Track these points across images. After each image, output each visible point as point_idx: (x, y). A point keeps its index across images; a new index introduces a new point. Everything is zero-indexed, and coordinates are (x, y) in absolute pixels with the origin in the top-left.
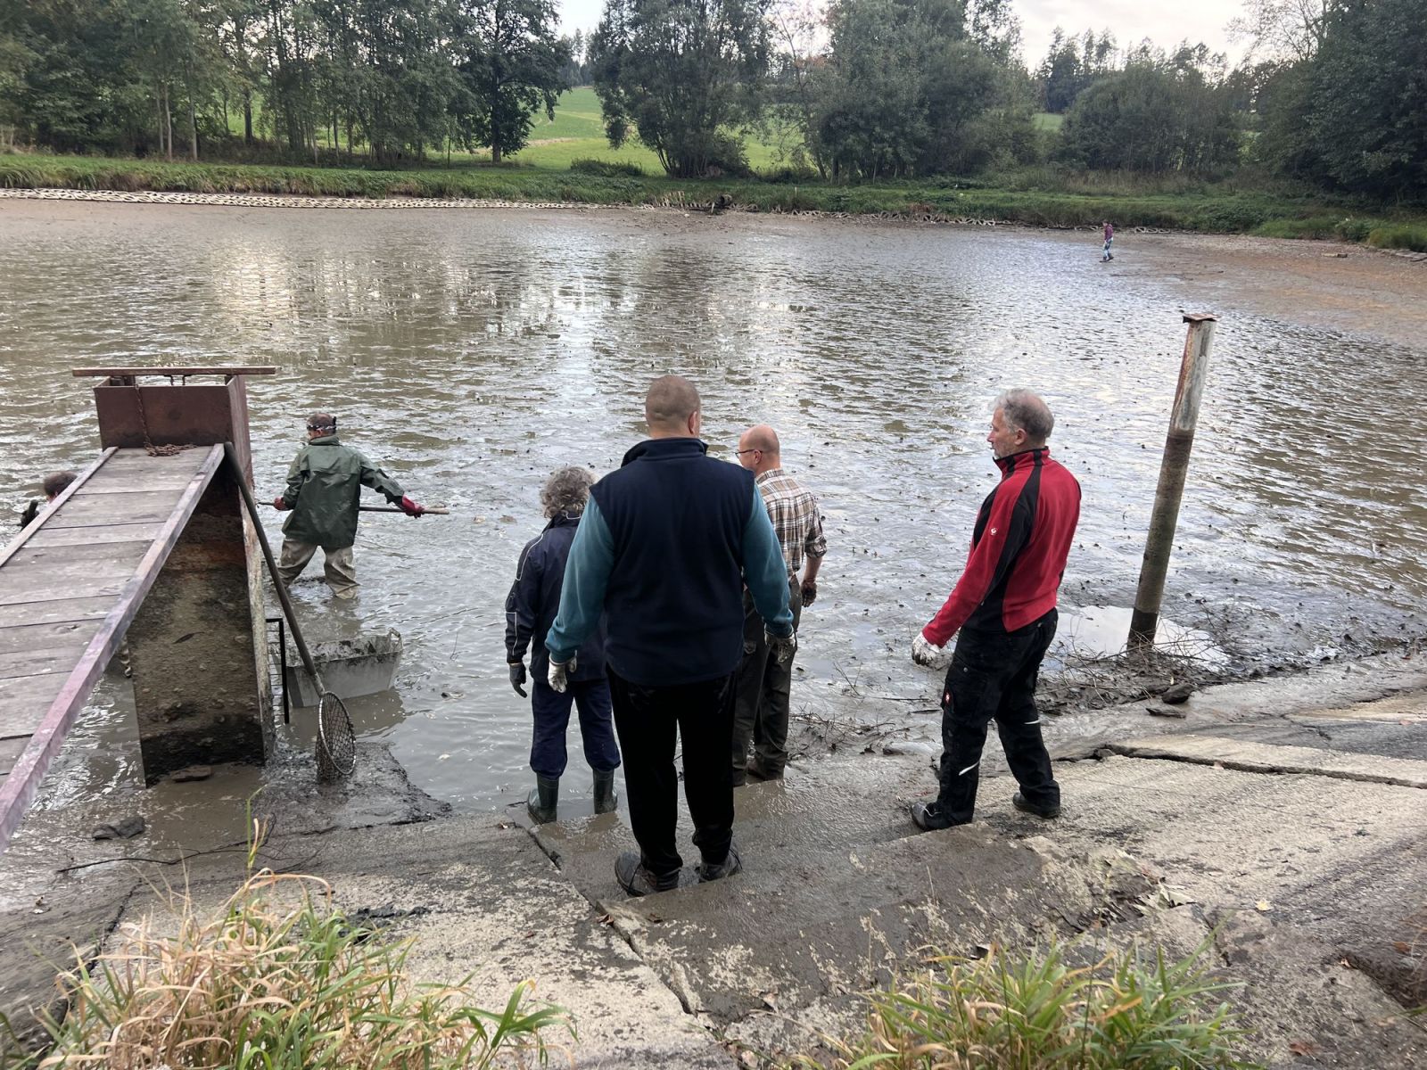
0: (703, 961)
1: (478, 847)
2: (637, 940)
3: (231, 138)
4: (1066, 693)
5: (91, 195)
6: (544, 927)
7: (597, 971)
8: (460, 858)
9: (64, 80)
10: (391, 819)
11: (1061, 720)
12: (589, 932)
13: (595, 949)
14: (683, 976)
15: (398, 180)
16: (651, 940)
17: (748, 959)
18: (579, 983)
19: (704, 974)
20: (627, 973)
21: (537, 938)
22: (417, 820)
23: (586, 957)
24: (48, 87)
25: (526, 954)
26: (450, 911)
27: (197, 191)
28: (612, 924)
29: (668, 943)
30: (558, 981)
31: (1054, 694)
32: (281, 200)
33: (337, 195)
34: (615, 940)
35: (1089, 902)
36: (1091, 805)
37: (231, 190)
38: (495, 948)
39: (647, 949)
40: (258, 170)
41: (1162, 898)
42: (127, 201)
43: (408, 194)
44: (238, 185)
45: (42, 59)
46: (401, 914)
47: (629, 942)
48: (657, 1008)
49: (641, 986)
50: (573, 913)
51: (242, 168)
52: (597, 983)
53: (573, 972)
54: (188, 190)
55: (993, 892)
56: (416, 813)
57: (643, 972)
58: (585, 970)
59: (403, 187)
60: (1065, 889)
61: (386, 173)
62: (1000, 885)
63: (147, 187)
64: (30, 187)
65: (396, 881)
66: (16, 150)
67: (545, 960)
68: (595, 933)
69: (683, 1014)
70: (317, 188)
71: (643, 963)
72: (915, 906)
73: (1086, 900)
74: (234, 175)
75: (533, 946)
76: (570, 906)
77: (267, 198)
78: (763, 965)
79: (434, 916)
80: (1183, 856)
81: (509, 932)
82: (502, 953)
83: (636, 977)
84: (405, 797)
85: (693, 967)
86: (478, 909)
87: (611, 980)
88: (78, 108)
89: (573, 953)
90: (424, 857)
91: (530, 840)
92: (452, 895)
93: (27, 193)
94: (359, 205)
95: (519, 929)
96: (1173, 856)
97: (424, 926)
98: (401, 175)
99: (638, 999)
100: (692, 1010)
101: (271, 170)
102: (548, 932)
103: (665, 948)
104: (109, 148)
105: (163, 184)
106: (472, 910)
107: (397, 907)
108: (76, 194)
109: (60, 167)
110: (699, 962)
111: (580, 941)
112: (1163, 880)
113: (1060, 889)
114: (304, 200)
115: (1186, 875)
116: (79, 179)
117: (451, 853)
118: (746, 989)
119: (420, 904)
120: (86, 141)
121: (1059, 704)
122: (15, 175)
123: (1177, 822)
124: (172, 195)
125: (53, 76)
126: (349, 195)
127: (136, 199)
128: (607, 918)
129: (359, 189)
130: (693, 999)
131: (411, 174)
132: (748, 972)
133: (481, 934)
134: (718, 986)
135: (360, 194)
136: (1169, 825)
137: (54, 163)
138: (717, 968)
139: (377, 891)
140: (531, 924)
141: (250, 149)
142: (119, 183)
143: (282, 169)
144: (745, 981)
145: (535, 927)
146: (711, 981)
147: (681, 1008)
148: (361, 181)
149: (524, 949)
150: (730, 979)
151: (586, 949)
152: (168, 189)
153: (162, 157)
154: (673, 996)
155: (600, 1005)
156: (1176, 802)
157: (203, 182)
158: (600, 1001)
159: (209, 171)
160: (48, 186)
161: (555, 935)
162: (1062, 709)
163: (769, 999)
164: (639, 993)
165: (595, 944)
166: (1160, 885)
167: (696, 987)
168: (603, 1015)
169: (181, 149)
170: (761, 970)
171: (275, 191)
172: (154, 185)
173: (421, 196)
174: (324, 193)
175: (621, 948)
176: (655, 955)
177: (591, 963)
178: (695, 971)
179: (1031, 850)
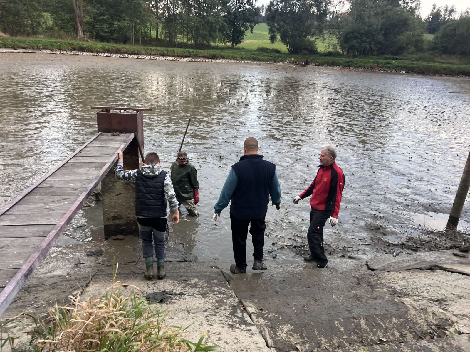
0: (275, 329)
1: (204, 273)
2: (253, 316)
3: (152, 38)
4: (420, 243)
5: (110, 55)
6: (221, 306)
7: (238, 326)
8: (197, 277)
9: (104, 19)
10: (177, 260)
11: (418, 253)
12: (237, 310)
13: (238, 317)
14: (267, 333)
15: (201, 53)
16: (258, 317)
17: (291, 330)
18: (231, 329)
19: (275, 334)
20: (248, 328)
21: (219, 309)
22: (186, 261)
23: (234, 320)
24: (99, 21)
25: (214, 315)
26: (191, 295)
27: (140, 55)
28: (245, 308)
29: (264, 319)
30: (223, 327)
31: (416, 243)
32: (165, 58)
33: (182, 57)
34: (245, 315)
35: (426, 327)
36: (428, 288)
37: (150, 54)
38: (204, 311)
39: (255, 320)
40: (159, 48)
41: (456, 329)
42: (120, 57)
43: (204, 57)
44: (152, 53)
45: (98, 12)
46: (176, 294)
47: (250, 316)
48: (257, 344)
49: (252, 334)
50: (232, 302)
51: (154, 48)
52: (237, 330)
53: (229, 324)
54: (138, 54)
55: (387, 318)
56: (186, 259)
57: (253, 328)
58: (234, 324)
59: (202, 55)
60: (417, 321)
61: (198, 50)
62: (391, 316)
63: (126, 53)
64: (92, 52)
65: (176, 282)
66: (89, 41)
67: (220, 319)
68: (239, 311)
69: (266, 347)
70: (176, 54)
71: (254, 325)
72: (356, 319)
73: (425, 326)
74: (151, 50)
75: (217, 313)
76: (231, 299)
77: (161, 57)
78: (297, 333)
79: (186, 296)
80: (465, 313)
81: (209, 306)
82: (206, 314)
83: (251, 330)
84: (183, 253)
85: (271, 330)
86: (201, 296)
87: (242, 330)
88: (108, 28)
89: (230, 317)
90: (186, 274)
91: (221, 273)
92: (193, 290)
93: (91, 54)
94: (188, 60)
95: (213, 306)
96: (461, 313)
97: (182, 300)
98: (202, 51)
99: (250, 339)
100: (270, 346)
101: (163, 48)
102: (223, 308)
103: (262, 320)
104: (116, 41)
105: (131, 52)
106: (199, 296)
107: (174, 291)
108: (105, 55)
109: (101, 46)
110: (273, 329)
111: (233, 313)
112: (457, 322)
113: (414, 321)
114: (172, 58)
115: (466, 321)
116: (106, 50)
117: (195, 274)
118: (290, 341)
119: (182, 291)
120: (109, 38)
121: (417, 247)
122: (88, 48)
123: (463, 299)
124: (133, 56)
125: (101, 18)
126: (186, 57)
127: (122, 57)
128: (243, 306)
129: (189, 55)
130: (270, 342)
131: (205, 51)
132: (291, 335)
133: (200, 305)
134: (279, 338)
135: (189, 57)
136: (460, 300)
137: (100, 45)
138: (280, 332)
139: (169, 285)
140: (217, 304)
141: (157, 42)
142: (118, 51)
143: (166, 48)
144: (290, 338)
145: (219, 305)
146: (277, 336)
147: (265, 344)
148: (189, 53)
149: (213, 313)
150: (284, 337)
151: (235, 316)
152: (132, 54)
153: (131, 44)
154: (263, 340)
155: (237, 339)
156: (463, 291)
157: (142, 52)
158: (237, 337)
159: (144, 48)
160: (98, 52)
161: (225, 310)
162: (418, 249)
163: (298, 346)
164: (251, 336)
165: (238, 315)
166: (455, 324)
167: (272, 338)
168: (237, 343)
169: (137, 41)
170: (296, 335)
171: (163, 55)
172: (128, 52)
173: (208, 58)
174: (178, 56)
175: (247, 318)
176: (259, 322)
177: (236, 322)
178: (272, 331)
179: (404, 303)
